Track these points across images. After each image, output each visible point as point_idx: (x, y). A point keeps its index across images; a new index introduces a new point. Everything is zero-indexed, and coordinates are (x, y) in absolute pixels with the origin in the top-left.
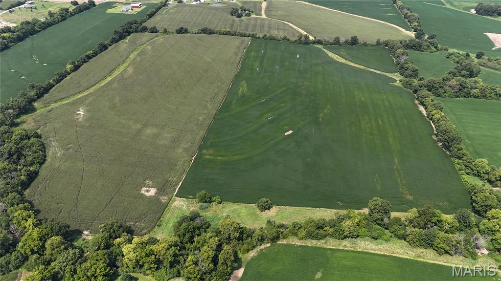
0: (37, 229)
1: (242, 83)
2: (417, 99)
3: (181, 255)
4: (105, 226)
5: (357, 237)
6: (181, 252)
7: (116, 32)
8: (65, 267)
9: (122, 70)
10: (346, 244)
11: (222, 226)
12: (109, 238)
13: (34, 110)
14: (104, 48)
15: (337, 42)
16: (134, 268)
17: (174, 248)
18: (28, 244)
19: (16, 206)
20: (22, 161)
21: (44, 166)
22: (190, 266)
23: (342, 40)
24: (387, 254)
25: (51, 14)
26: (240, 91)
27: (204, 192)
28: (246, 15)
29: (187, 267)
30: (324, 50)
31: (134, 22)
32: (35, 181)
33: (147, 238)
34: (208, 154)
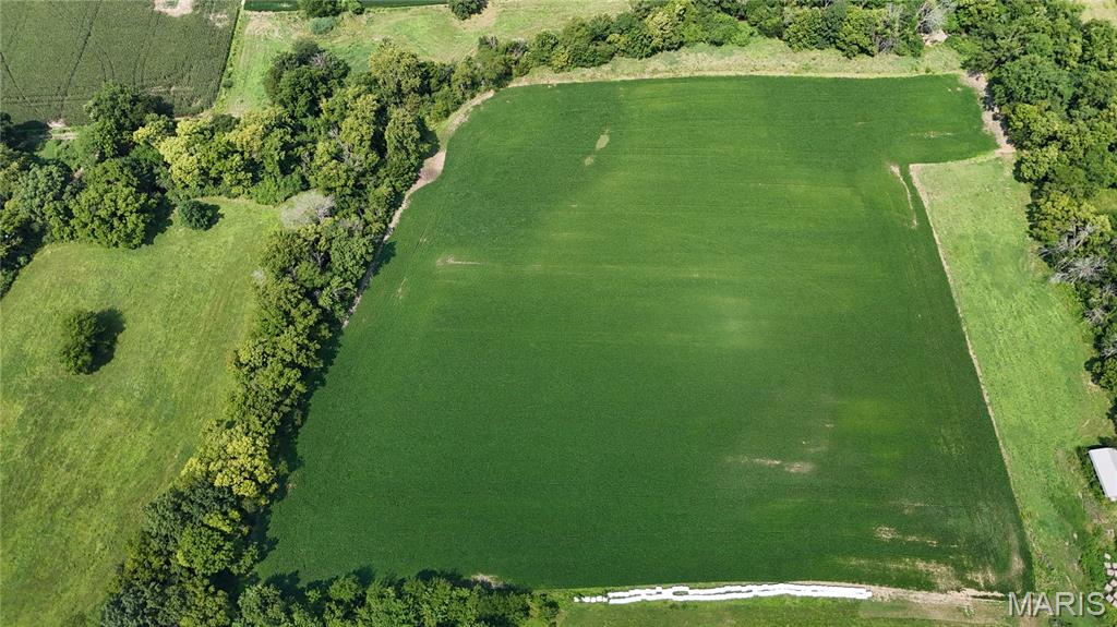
3: (299, 144)
4: (96, 104)
5: (679, 47)
6: (297, 138)
8: (41, 206)
10: (658, 67)
11: (378, 66)
12: (118, 129)
16: (202, 186)
17: (277, 131)
22: (325, 164)
24: (743, 74)
29: (319, 168)
33: (210, 119)
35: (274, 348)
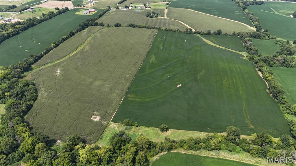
0: (31, 138)
1: (152, 56)
2: (257, 67)
3: (114, 157)
4: (70, 138)
5: (219, 150)
6: (113, 155)
7: (80, 26)
8: (46, 161)
9: (83, 47)
10: (213, 154)
11: (138, 140)
12: (72, 145)
13: (32, 69)
14: (73, 34)
15: (209, 33)
16: (86, 163)
17: (109, 152)
18: (25, 147)
19: (19, 125)
20: (24, 99)
21: (36, 102)
23: (212, 32)
24: (238, 161)
25: (43, 15)
26: (151, 61)
27: (128, 119)
28: (155, 17)
29: (117, 164)
30: (201, 37)
31: (90, 20)
32: (31, 110)
33: (94, 146)
34: (131, 97)
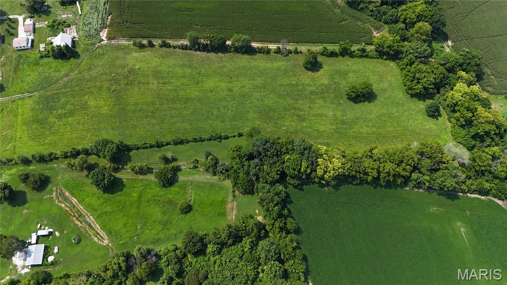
16: (448, 106)
33: (485, 97)
35: (384, 162)
